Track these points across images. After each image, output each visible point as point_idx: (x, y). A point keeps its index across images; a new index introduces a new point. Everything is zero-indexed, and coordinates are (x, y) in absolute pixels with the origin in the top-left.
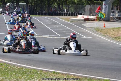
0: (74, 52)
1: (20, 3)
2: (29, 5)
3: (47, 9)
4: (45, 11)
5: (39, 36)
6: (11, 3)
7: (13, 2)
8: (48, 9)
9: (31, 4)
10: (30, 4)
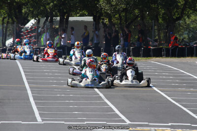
0: (131, 83)
1: (71, 19)
2: (104, 24)
3: (162, 35)
4: (156, 41)
5: (139, 128)
6: (43, 20)
7: (49, 15)
8: (165, 36)
9: (110, 20)
10: (106, 21)
